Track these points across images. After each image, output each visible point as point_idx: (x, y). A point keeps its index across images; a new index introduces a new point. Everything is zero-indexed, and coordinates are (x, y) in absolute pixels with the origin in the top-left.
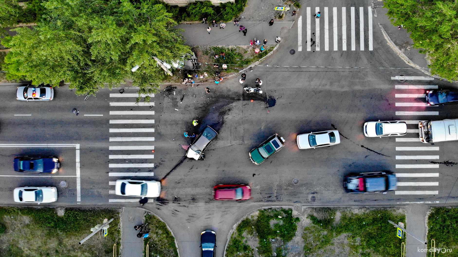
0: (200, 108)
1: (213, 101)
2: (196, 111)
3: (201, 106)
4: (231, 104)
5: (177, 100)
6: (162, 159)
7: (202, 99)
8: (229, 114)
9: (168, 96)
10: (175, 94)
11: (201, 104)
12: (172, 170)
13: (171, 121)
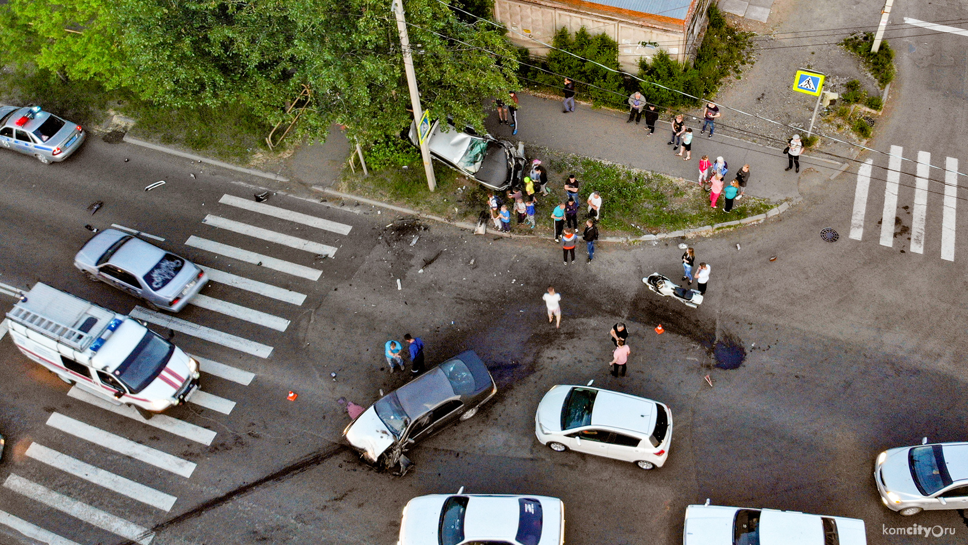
0: (475, 301)
1: (526, 293)
3: (480, 297)
5: (413, 262)
6: (253, 427)
7: (494, 277)
10: (414, 242)
11: (483, 292)
13: (356, 315)
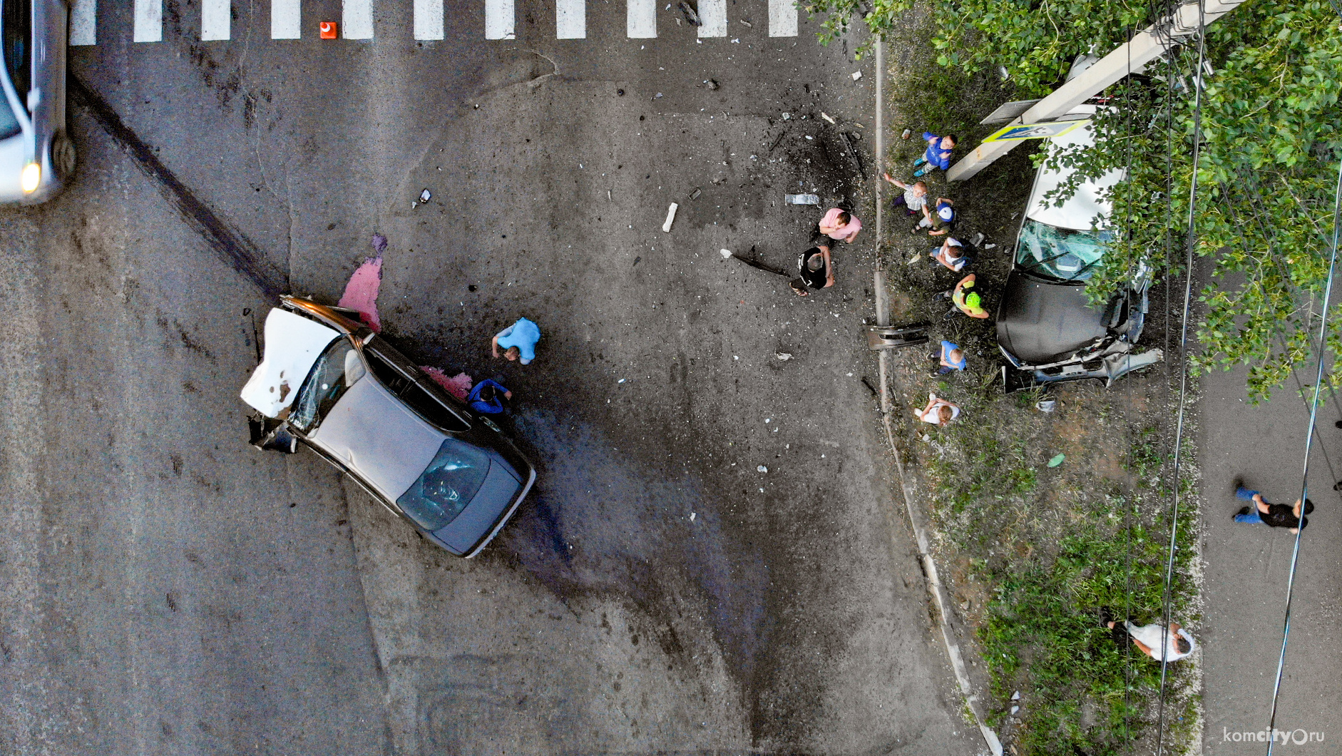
0: (688, 406)
1: (741, 509)
2: (664, 375)
3: (701, 411)
4: (718, 661)
5: (745, 222)
6: (262, 100)
7: (760, 420)
8: (635, 641)
9: (777, 144)
11: (716, 412)
12: (178, 188)
13: (574, 170)
